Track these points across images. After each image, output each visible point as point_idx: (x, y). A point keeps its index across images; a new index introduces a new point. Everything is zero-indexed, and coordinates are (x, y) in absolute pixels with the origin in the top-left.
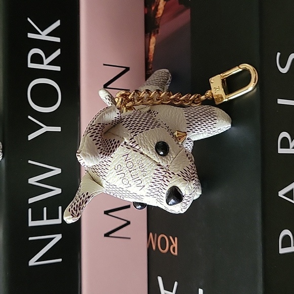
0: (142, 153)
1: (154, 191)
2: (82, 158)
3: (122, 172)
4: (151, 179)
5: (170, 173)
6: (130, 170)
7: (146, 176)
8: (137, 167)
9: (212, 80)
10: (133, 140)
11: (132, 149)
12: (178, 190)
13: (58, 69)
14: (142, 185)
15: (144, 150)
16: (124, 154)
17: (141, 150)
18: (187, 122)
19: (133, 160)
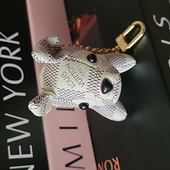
1: (91, 86)
4: (88, 77)
5: (101, 71)
6: (72, 73)
7: (84, 76)
11: (71, 60)
15: (79, 59)
19: (73, 67)
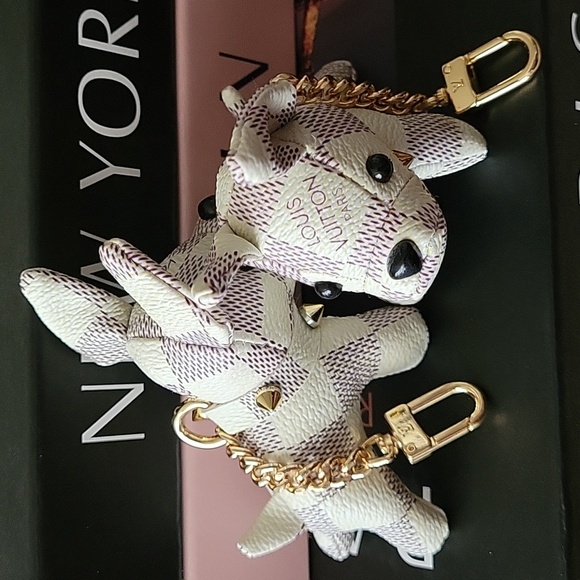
0: (341, 175)
1: (364, 251)
2: (240, 163)
3: (302, 213)
4: (361, 225)
5: (397, 214)
6: (319, 208)
7: (350, 221)
8: (333, 202)
9: (447, 68)
10: (323, 151)
11: (321, 166)
12: (414, 248)
13: (134, 53)
14: (342, 238)
15: (345, 169)
16: (306, 176)
17: (340, 168)
18: (409, 138)
19: (324, 188)
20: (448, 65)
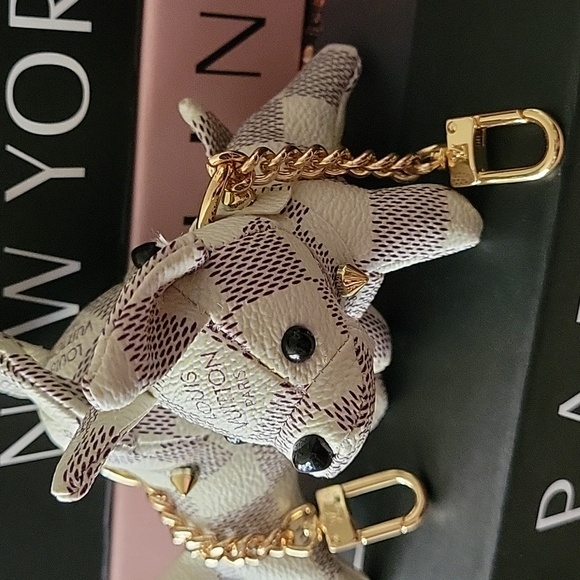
0: (248, 355)
1: (267, 433)
4: (264, 412)
5: (310, 404)
6: (217, 388)
7: (252, 407)
8: (234, 385)
9: (453, 124)
10: (230, 321)
11: (225, 342)
14: (241, 420)
16: (206, 350)
17: (248, 347)
18: (376, 236)
20: (455, 120)
